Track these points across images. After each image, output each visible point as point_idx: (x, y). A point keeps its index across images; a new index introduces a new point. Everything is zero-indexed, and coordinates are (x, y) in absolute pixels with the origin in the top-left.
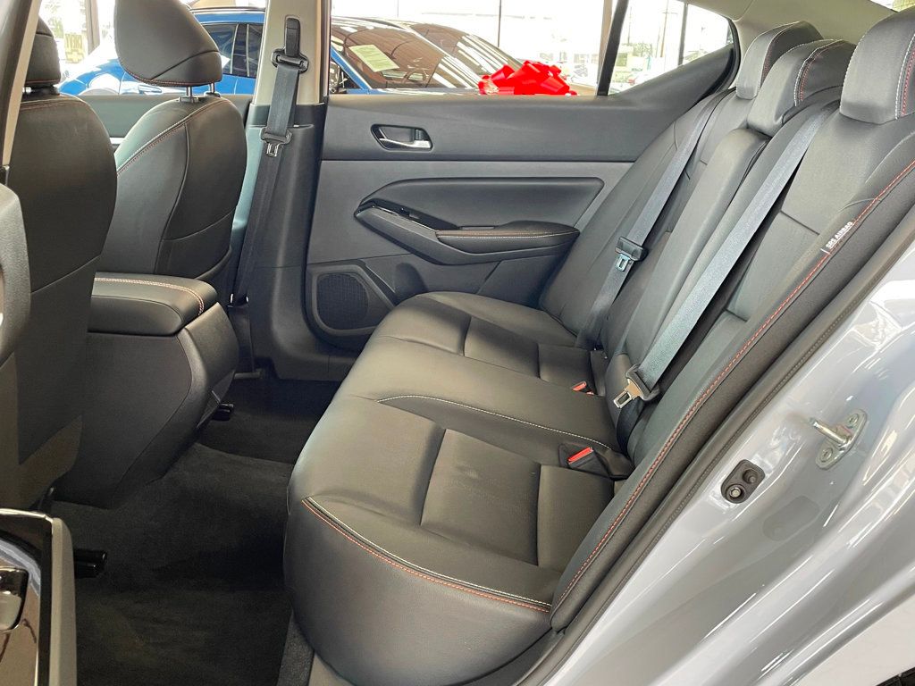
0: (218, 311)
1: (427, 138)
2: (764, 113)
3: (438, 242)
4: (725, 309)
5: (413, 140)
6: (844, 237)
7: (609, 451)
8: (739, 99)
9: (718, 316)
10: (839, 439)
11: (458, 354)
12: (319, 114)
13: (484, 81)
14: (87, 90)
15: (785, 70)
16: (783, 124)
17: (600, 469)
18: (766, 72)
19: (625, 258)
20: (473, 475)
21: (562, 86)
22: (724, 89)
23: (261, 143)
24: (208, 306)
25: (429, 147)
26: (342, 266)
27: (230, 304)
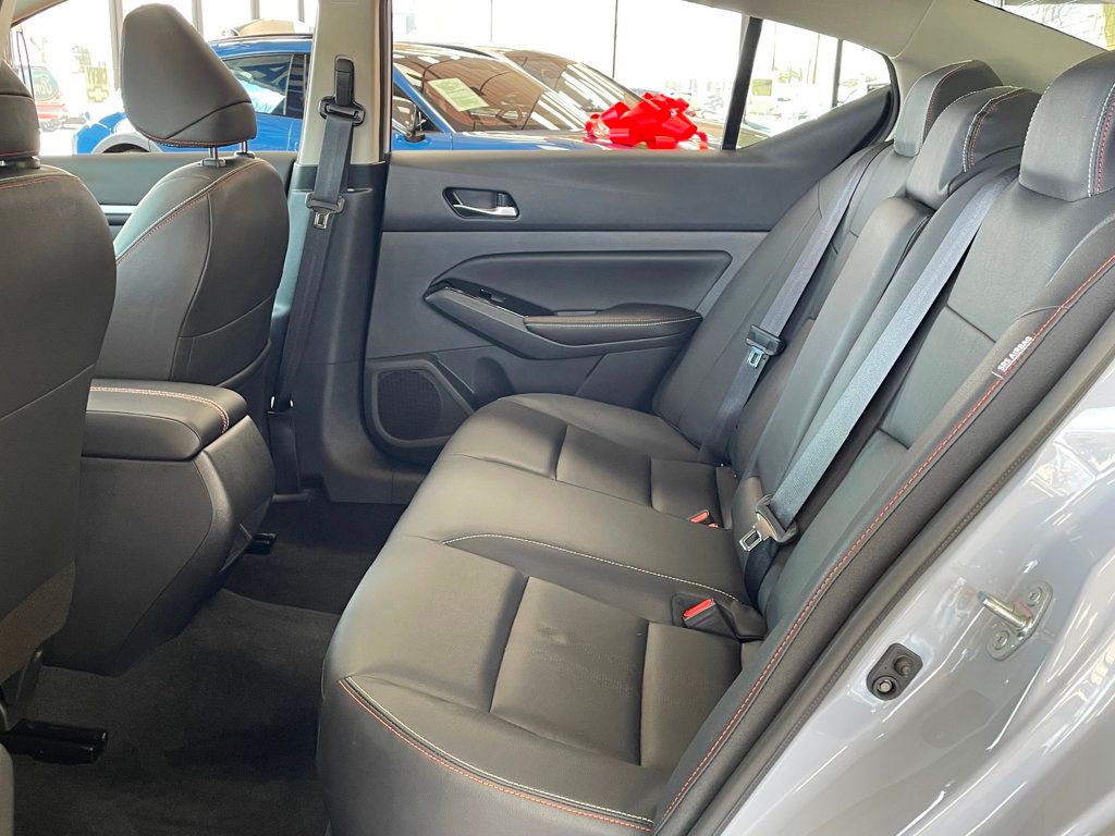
0: (247, 426)
1: (511, 203)
2: (926, 178)
3: (526, 331)
4: (878, 427)
5: (494, 206)
6: (1021, 357)
7: (735, 603)
8: (897, 155)
9: (869, 438)
10: (1017, 621)
11: (547, 477)
12: (379, 174)
13: (593, 121)
14: (111, 135)
15: (951, 126)
16: (949, 195)
17: (725, 628)
18: (929, 125)
19: (758, 351)
20: (561, 640)
21: (688, 126)
22: (880, 140)
23: (307, 212)
24: (233, 422)
25: (514, 214)
26: (408, 362)
27: (271, 410)
